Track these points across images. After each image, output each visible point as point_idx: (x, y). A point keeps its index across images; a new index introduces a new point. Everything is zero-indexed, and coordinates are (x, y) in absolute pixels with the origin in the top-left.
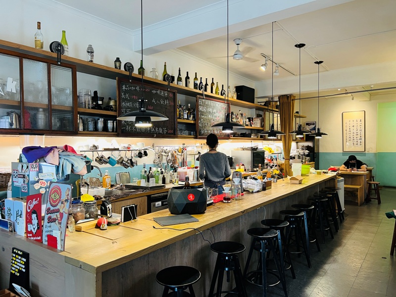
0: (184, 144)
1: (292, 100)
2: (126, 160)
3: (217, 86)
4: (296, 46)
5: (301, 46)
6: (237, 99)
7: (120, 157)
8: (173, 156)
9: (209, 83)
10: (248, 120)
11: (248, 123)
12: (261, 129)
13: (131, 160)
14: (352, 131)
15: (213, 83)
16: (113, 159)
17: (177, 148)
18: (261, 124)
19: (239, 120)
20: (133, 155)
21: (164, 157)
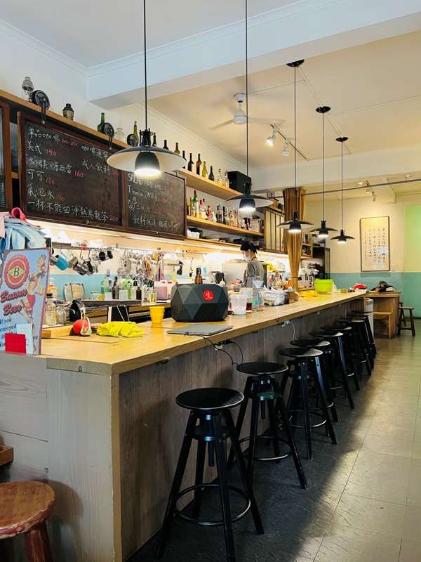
0: (160, 249)
1: (302, 195)
2: (82, 262)
3: (205, 167)
4: (318, 110)
5: (324, 110)
6: (230, 187)
7: (72, 258)
8: (145, 264)
9: (195, 160)
10: (244, 221)
11: (244, 225)
12: (261, 234)
13: (89, 263)
14: (373, 244)
15: (199, 161)
16: (63, 260)
17: (151, 253)
18: (260, 228)
19: (233, 219)
20: (91, 256)
21: (133, 265)
